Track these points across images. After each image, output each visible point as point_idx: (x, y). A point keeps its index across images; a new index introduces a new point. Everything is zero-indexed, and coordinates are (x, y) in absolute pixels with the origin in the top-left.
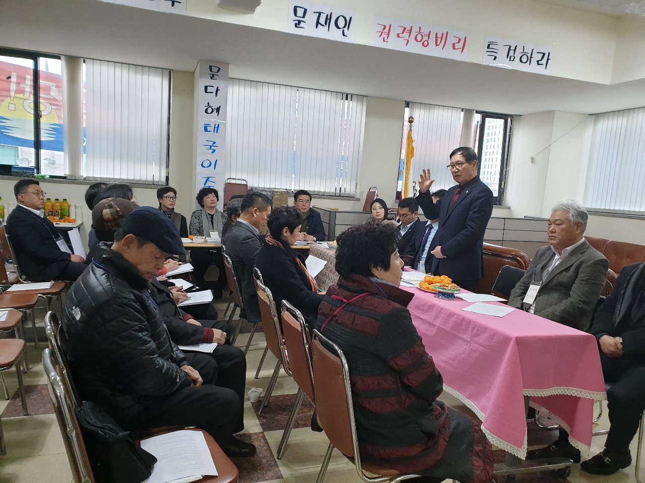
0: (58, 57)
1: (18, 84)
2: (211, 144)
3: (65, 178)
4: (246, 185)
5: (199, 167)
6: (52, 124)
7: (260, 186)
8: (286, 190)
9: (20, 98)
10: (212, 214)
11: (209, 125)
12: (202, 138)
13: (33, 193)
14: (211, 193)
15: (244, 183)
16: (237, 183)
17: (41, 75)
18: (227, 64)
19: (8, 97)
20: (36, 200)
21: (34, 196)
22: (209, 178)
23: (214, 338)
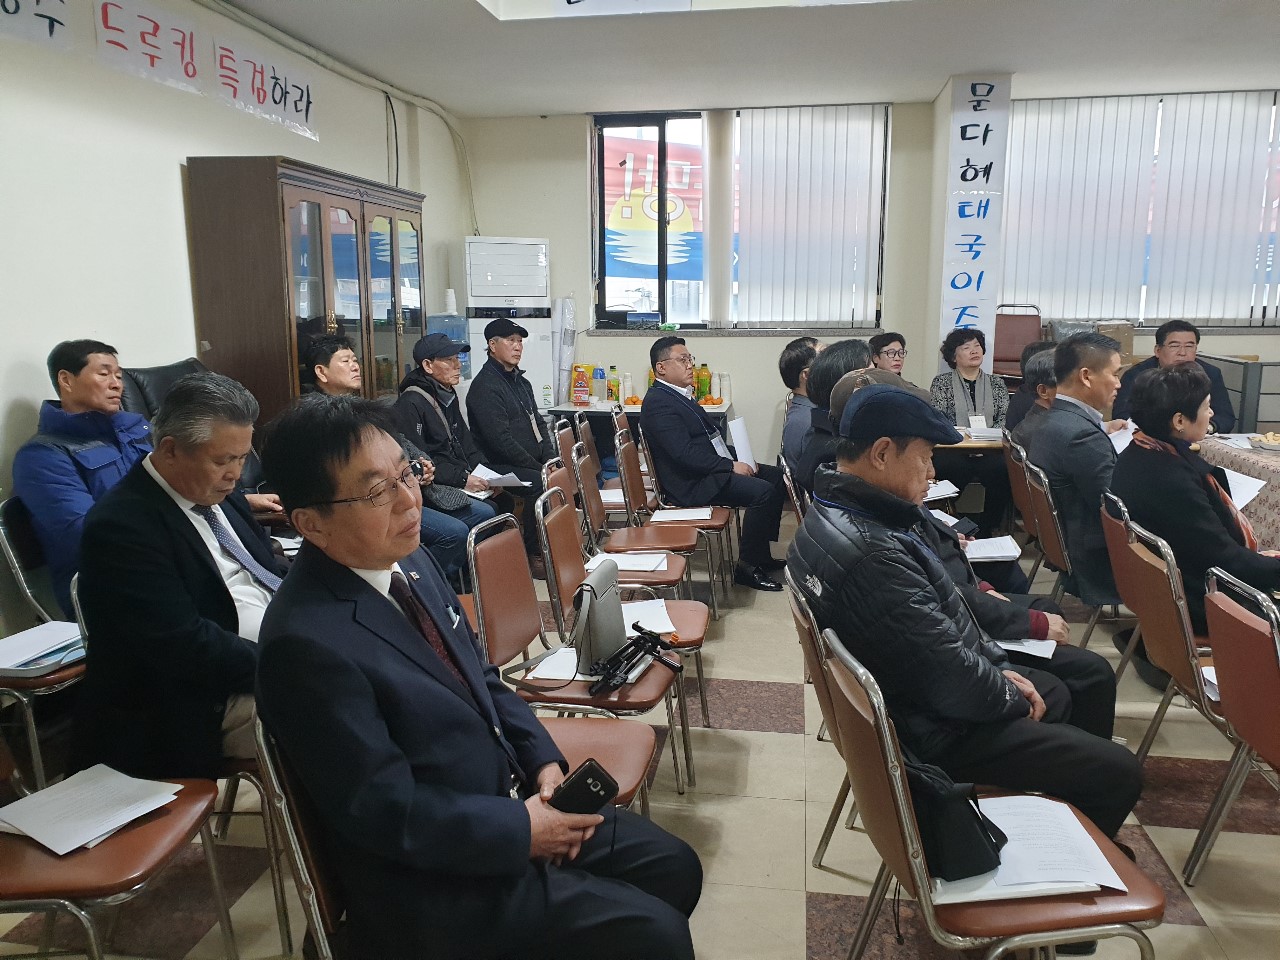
0: (696, 115)
1: (635, 171)
2: (971, 240)
3: (704, 326)
4: (1037, 317)
5: (947, 288)
6: (685, 235)
7: (1066, 317)
8: (1128, 320)
9: (638, 196)
10: (973, 380)
11: (968, 204)
12: (953, 231)
13: (678, 359)
14: (971, 339)
15: (1032, 312)
16: (1016, 313)
17: (670, 150)
18: (1006, 75)
19: (620, 196)
20: (681, 370)
21: (679, 364)
22: (965, 309)
23: (1050, 632)
